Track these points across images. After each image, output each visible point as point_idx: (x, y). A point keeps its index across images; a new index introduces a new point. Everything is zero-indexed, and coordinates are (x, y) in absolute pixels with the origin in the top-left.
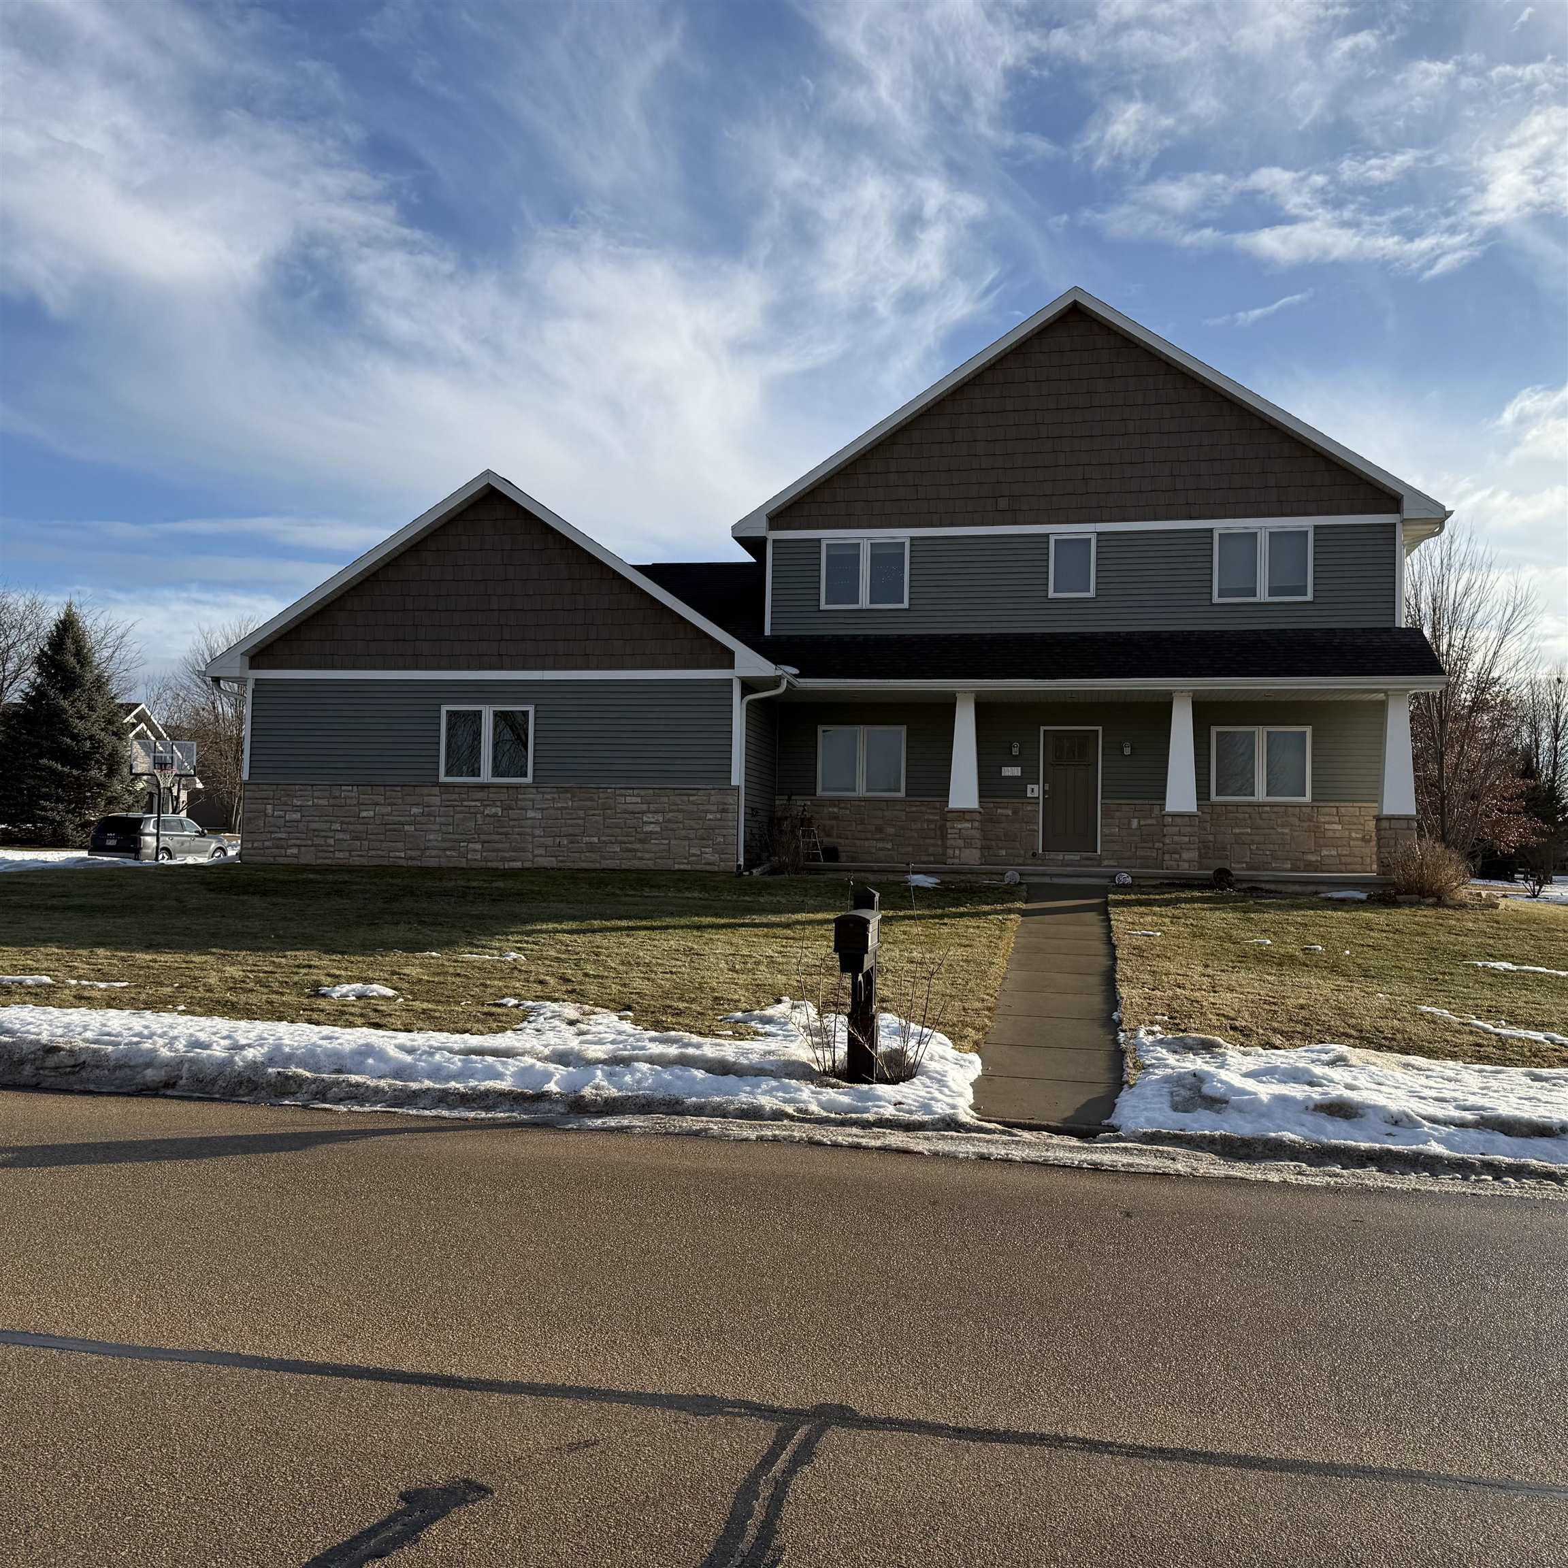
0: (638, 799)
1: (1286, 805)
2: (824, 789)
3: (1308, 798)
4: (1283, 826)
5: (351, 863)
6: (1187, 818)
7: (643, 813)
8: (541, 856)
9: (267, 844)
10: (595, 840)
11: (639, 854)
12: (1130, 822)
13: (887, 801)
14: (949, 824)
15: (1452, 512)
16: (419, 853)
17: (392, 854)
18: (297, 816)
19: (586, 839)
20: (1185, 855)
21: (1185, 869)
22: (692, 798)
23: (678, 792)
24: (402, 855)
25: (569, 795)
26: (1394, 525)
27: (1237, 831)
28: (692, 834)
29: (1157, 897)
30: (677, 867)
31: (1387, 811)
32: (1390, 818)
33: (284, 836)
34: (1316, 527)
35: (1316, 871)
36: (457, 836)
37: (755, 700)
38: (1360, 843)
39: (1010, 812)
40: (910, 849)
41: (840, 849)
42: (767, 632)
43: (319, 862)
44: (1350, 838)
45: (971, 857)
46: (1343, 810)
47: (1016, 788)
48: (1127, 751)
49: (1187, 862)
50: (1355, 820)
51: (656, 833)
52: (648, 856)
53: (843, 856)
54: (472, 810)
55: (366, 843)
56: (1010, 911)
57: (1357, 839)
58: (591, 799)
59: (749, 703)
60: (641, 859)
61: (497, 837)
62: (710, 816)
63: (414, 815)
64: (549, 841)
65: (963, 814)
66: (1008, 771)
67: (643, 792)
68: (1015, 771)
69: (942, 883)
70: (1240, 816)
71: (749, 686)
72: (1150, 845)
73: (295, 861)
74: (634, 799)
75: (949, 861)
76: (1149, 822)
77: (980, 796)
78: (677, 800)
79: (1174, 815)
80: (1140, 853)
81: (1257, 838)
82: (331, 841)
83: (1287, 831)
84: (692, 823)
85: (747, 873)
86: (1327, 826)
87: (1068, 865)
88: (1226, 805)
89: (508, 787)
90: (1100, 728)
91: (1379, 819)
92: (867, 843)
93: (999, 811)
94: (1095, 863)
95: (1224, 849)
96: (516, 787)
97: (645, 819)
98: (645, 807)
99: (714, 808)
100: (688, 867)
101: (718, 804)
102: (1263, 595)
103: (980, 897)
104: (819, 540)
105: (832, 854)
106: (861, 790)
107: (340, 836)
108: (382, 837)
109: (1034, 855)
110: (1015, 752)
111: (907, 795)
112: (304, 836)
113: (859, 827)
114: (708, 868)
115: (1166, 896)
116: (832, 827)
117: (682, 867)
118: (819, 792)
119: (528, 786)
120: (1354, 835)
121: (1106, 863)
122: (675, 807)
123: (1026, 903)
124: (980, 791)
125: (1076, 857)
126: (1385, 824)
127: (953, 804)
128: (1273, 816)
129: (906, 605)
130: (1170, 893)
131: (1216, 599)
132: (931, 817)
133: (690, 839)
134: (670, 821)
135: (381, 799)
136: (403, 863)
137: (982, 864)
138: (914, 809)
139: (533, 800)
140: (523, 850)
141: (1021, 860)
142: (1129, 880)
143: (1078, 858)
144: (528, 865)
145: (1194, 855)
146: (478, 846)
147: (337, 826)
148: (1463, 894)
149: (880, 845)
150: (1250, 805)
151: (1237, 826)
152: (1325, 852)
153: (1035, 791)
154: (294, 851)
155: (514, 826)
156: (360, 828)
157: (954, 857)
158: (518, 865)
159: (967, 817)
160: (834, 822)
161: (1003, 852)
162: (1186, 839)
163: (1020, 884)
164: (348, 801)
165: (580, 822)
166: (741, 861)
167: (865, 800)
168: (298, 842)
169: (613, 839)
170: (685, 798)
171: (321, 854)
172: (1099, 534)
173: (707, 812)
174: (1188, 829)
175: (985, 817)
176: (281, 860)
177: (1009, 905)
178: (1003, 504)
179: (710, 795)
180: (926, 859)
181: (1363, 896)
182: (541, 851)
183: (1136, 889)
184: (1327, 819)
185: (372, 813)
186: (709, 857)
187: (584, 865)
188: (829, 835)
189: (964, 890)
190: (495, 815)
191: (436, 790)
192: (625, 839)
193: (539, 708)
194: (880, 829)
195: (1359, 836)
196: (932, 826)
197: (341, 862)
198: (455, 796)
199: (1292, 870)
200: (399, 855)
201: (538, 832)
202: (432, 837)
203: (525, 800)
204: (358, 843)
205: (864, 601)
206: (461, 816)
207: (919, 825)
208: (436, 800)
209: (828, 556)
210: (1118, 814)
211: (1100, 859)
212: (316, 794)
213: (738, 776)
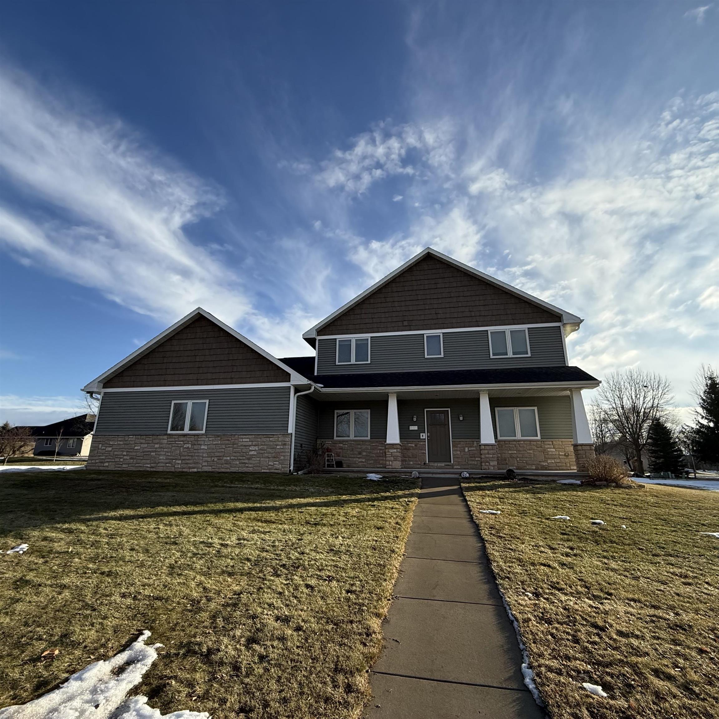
0: (248, 440)
1: (530, 441)
2: (337, 437)
3: (539, 437)
4: (529, 450)
5: (129, 469)
6: (491, 447)
7: (250, 446)
8: (205, 466)
9: (97, 461)
10: (229, 458)
11: (247, 465)
12: (464, 450)
13: (363, 441)
14: (387, 450)
15: (583, 320)
16: (155, 465)
17: (145, 465)
18: (110, 449)
19: (225, 458)
20: (492, 464)
21: (492, 470)
22: (271, 439)
23: (265, 436)
24: (149, 466)
25: (219, 438)
26: (560, 327)
27: (510, 452)
28: (270, 455)
29: (484, 484)
30: (263, 471)
31: (580, 442)
32: (582, 445)
33: (103, 457)
34: (528, 328)
35: (546, 470)
36: (171, 457)
37: (301, 395)
38: (563, 457)
39: (414, 445)
40: (372, 462)
41: (343, 462)
42: (316, 374)
43: (116, 469)
44: (559, 455)
45: (397, 465)
46: (554, 442)
47: (416, 435)
48: (461, 418)
49: (492, 467)
50: (560, 447)
51: (255, 455)
52: (250, 465)
53: (344, 465)
54: (179, 445)
55: (135, 460)
56: (412, 495)
57: (562, 455)
58: (228, 440)
59: (298, 397)
60: (247, 467)
61: (187, 458)
62: (278, 447)
63: (156, 448)
64: (209, 459)
65: (393, 446)
66: (412, 428)
67: (250, 437)
68: (416, 428)
69: (384, 477)
70: (511, 446)
71: (298, 389)
72: (474, 459)
73: (107, 469)
74: (246, 440)
75: (387, 467)
76: (472, 449)
77: (400, 439)
78: (264, 440)
79: (485, 445)
80: (470, 462)
81: (519, 456)
82: (122, 460)
83: (531, 452)
84: (270, 450)
85: (296, 473)
86: (549, 450)
87: (439, 468)
88: (505, 441)
89: (194, 435)
90: (449, 409)
91: (575, 446)
92: (354, 459)
93: (409, 445)
94: (451, 467)
95: (505, 460)
96: (198, 435)
97: (250, 449)
98: (250, 443)
99: (280, 443)
100: (268, 471)
101: (282, 441)
102: (510, 355)
103: (398, 486)
104: (336, 339)
105: (339, 464)
106: (352, 437)
107: (125, 457)
108: (142, 458)
109: (425, 464)
110: (415, 419)
111: (371, 439)
112: (112, 458)
113: (351, 452)
114: (276, 471)
115: (488, 484)
116: (340, 452)
117: (265, 471)
118: (335, 438)
119: (203, 435)
120: (561, 453)
121: (455, 467)
122: (263, 443)
123: (421, 489)
124: (400, 436)
125: (443, 464)
126: (580, 448)
127: (388, 441)
128: (525, 445)
129: (369, 362)
130: (489, 482)
131: (492, 357)
132: (381, 448)
133: (269, 458)
134: (261, 450)
135: (143, 441)
136: (148, 469)
137: (402, 468)
138: (374, 444)
139: (204, 441)
140: (197, 463)
141: (419, 466)
142: (468, 475)
143: (443, 465)
144: (199, 470)
145: (495, 463)
146: (180, 462)
147: (125, 453)
148: (627, 481)
149: (360, 460)
150: (514, 441)
151: (510, 450)
152: (549, 461)
153: (424, 436)
154: (107, 464)
155: (195, 453)
156: (134, 454)
157: (389, 465)
158: (195, 470)
159: (395, 446)
160: (341, 450)
161: (412, 463)
162: (491, 456)
163: (419, 478)
164: (131, 442)
165: (223, 450)
166: (292, 468)
167: (353, 441)
168: (108, 460)
169: (236, 458)
170: (268, 439)
171: (117, 466)
172: (443, 333)
173: (277, 445)
174: (492, 451)
175: (403, 447)
176: (101, 468)
177: (412, 491)
178: (406, 323)
179: (279, 437)
180: (378, 466)
181: (579, 482)
182: (206, 464)
183: (472, 480)
184: (549, 446)
185: (139, 447)
186: (277, 466)
187: (223, 470)
188: (339, 456)
189: (392, 482)
190: (188, 448)
191: (165, 437)
192: (241, 458)
193: (211, 401)
194: (360, 453)
195: (563, 454)
196: (381, 452)
197: (124, 469)
198: (173, 440)
199: (536, 469)
200: (148, 466)
201: (204, 455)
202: (161, 458)
203: (201, 441)
204: (132, 460)
205: (353, 361)
206: (174, 448)
207: (376, 452)
208: (165, 441)
209: (339, 345)
210: (459, 445)
211: (453, 465)
212: (119, 439)
213: (291, 429)
